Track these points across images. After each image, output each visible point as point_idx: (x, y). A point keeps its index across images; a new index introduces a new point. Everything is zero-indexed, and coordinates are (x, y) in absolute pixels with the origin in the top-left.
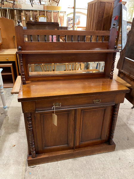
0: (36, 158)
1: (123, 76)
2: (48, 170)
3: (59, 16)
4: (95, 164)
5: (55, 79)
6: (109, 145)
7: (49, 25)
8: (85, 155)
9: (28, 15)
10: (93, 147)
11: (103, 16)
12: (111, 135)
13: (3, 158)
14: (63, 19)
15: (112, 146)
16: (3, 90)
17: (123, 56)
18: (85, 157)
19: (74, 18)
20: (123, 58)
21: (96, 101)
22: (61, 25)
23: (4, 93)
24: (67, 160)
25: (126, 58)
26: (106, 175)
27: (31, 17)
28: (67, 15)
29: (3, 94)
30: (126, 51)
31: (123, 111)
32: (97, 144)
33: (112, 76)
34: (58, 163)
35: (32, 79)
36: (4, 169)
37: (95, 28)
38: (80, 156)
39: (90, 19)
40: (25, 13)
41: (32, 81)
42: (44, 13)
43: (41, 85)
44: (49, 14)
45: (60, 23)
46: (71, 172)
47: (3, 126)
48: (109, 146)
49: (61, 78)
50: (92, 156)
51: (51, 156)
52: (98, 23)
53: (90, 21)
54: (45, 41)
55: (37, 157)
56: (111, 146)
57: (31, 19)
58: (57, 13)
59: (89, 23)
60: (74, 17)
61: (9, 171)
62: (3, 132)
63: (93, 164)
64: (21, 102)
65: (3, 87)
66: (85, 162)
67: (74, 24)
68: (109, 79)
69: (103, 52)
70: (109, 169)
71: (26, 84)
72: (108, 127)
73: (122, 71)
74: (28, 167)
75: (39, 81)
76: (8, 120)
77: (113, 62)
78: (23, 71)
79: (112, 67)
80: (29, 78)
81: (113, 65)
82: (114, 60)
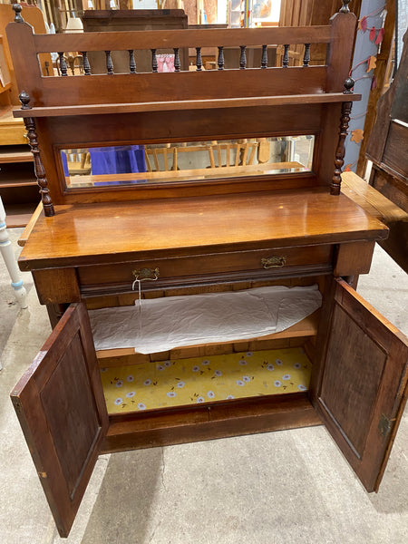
1: (385, 181)
2: (132, 471)
4: (277, 460)
5: (150, 196)
7: (153, 18)
8: (248, 430)
10: (272, 408)
13: (5, 432)
16: (6, 234)
17: (387, 114)
18: (247, 438)
20: (388, 122)
21: (269, 262)
22: (209, 20)
23: (9, 243)
24: (191, 445)
25: (396, 121)
26: (307, 494)
29: (5, 245)
30: (395, 97)
31: (387, 297)
33: (339, 183)
34: (165, 451)
35: (76, 199)
36: (7, 463)
37: (307, 21)
38: (230, 433)
41: (77, 205)
43: (100, 216)
45: (206, 13)
46: (200, 479)
47: (11, 339)
50: (269, 435)
51: (141, 431)
54: (109, 70)
57: (113, 4)
59: (289, 7)
61: (19, 469)
62: (10, 358)
63: (271, 460)
64: (30, 273)
65: (4, 223)
66: (245, 452)
67: (247, 13)
68: (327, 196)
69: (303, 102)
70: (319, 475)
71: (54, 214)
73: (382, 166)
75: (97, 204)
76: (28, 321)
77: (340, 136)
78: (43, 174)
79: (339, 155)
80: (66, 195)
81: (339, 146)
82: (344, 130)
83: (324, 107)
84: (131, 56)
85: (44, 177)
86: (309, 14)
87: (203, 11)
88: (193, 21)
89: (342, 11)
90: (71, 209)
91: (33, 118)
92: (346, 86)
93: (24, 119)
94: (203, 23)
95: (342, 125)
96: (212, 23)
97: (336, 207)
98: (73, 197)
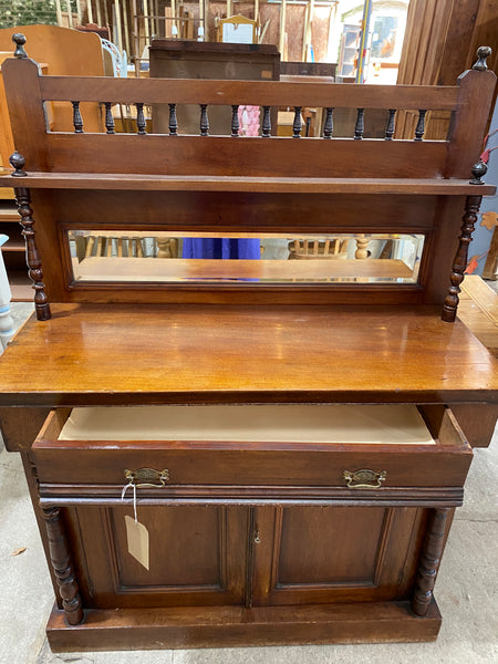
0: (82, 628)
3: (311, 20)
6: (409, 614)
7: (236, 55)
8: (296, 640)
9: (192, 15)
10: (334, 611)
11: (475, 16)
12: (422, 577)
14: (325, 30)
15: (425, 619)
16: (10, 321)
19: (362, 27)
22: (316, 57)
27: (201, 22)
28: (344, 15)
32: (354, 602)
33: (455, 306)
34: (176, 658)
35: (86, 296)
37: (435, 71)
39: (418, 31)
40: (181, 8)
41: (87, 306)
42: (252, 7)
44: (273, 10)
45: (313, 48)
48: (410, 618)
49: (212, 299)
50: (327, 648)
51: (144, 626)
52: (448, 46)
53: (417, 37)
55: (86, 623)
56: (419, 619)
57: (201, 31)
58: (302, 8)
59: (413, 49)
60: (363, 22)
67: (362, 52)
71: (50, 317)
72: (407, 537)
74: (50, 654)
75: (111, 305)
77: (462, 243)
78: (37, 263)
79: (457, 267)
80: (72, 290)
81: (458, 255)
82: (468, 234)
83: (441, 200)
84: (172, 113)
85: (38, 267)
86: (437, 60)
87: (310, 46)
88: (298, 57)
89: (477, 68)
90: (76, 311)
91: (28, 189)
92: (474, 173)
93: (16, 189)
94: (309, 60)
95: (465, 226)
96: (320, 61)
97: (448, 343)
98: (82, 293)
